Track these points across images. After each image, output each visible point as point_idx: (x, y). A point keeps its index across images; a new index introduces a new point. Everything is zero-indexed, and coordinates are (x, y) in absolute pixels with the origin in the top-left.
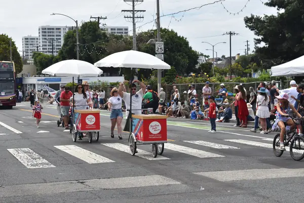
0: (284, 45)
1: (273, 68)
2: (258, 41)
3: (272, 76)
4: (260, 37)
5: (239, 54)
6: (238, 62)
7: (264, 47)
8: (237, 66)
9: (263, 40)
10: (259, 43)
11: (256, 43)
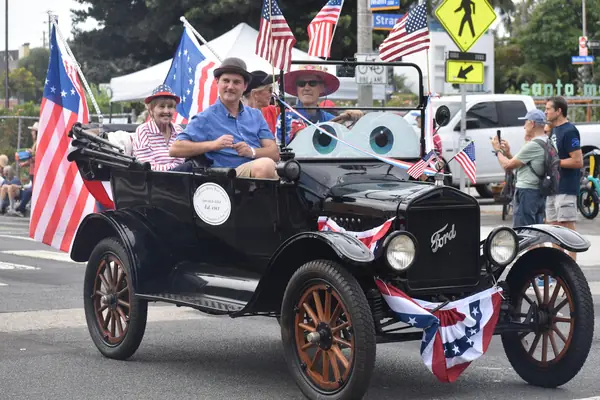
0: (142, 26)
1: (115, 81)
2: (81, 16)
3: (113, 100)
4: (86, 7)
5: (27, 45)
6: (26, 64)
7: (95, 30)
8: (23, 75)
9: (93, 13)
10: (82, 20)
11: (75, 21)
